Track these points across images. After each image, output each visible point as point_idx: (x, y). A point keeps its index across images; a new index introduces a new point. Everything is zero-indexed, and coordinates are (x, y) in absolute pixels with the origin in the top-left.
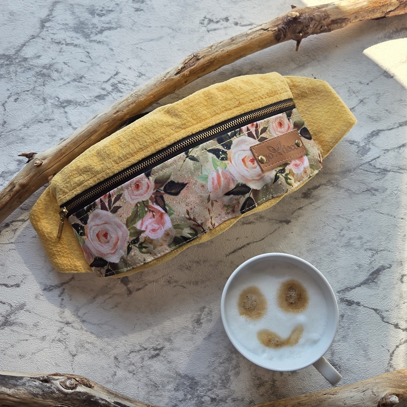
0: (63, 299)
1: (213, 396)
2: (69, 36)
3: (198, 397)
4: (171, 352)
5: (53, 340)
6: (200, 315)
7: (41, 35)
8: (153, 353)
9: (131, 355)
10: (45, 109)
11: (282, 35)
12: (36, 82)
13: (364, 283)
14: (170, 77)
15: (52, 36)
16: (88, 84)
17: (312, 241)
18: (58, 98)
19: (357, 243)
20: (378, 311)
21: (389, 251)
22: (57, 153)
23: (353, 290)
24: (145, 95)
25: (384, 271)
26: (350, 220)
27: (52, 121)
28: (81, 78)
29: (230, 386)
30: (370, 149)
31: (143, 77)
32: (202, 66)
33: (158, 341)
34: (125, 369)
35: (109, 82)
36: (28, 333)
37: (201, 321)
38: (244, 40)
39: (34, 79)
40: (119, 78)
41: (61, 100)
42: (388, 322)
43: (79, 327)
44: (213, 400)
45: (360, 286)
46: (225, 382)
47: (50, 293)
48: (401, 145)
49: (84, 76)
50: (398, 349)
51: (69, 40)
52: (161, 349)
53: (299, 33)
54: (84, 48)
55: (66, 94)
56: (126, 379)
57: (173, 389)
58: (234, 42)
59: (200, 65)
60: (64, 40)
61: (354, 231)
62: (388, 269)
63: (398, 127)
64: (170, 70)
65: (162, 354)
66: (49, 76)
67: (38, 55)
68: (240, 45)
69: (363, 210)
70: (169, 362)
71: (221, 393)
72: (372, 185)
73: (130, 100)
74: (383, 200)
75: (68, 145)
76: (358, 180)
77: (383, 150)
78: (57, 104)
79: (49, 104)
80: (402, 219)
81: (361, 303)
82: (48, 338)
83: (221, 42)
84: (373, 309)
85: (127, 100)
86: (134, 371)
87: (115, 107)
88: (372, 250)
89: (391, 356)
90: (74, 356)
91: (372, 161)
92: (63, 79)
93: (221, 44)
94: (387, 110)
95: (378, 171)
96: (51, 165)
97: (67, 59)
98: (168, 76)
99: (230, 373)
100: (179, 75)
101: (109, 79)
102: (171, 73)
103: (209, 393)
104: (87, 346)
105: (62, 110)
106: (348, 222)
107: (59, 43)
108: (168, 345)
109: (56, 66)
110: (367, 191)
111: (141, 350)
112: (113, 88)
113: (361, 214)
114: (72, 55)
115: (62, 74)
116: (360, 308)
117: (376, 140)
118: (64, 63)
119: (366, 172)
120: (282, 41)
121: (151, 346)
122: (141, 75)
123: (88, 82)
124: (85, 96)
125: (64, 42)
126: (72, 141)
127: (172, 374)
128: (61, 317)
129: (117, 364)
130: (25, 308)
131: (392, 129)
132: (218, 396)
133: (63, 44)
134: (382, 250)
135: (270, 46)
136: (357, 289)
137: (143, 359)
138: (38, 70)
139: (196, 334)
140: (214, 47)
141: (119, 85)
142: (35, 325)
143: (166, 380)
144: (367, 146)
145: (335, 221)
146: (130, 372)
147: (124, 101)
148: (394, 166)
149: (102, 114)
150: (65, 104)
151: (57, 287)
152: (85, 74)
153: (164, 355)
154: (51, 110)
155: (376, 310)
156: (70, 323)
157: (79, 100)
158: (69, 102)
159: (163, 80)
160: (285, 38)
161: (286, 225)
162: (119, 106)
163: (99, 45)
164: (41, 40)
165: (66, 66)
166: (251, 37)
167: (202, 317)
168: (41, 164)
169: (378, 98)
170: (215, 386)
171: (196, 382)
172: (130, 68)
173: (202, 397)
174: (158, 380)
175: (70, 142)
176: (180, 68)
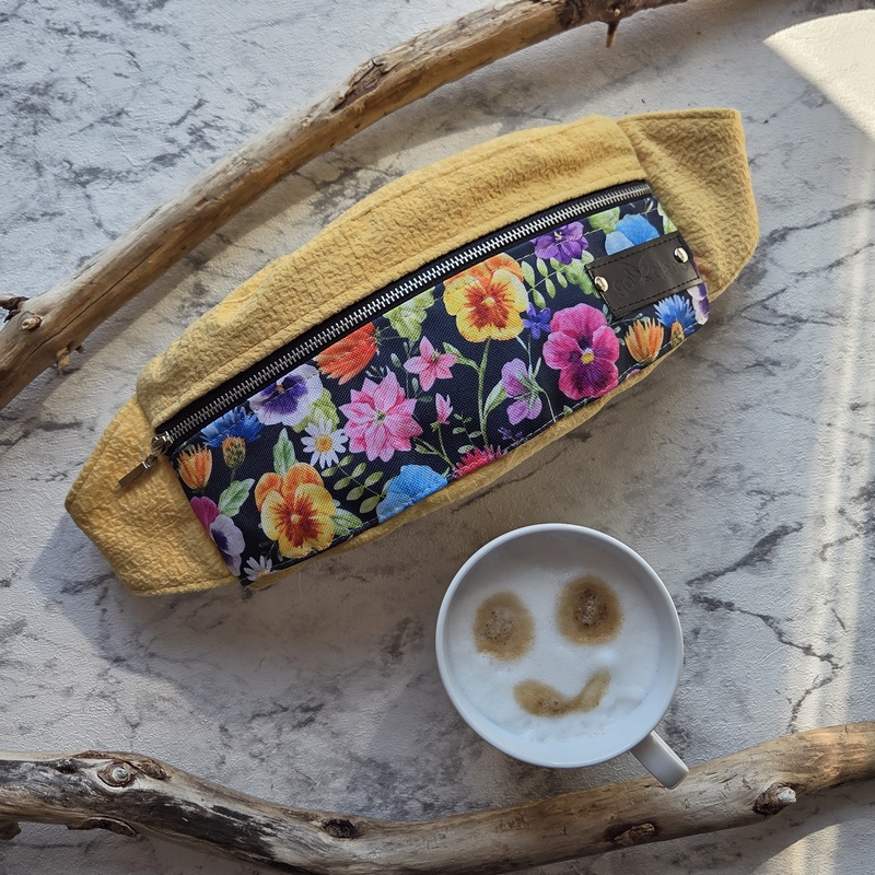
0: (104, 611)
1: (428, 800)
2: (87, 15)
3: (396, 802)
4: (339, 714)
5: (90, 695)
6: (398, 637)
7: (20, 12)
8: (302, 716)
9: (255, 724)
10: (41, 189)
11: (575, 14)
12: (16, 126)
13: (744, 563)
14: (320, 116)
15: (47, 14)
16: (136, 130)
17: (636, 477)
18: (68, 162)
19: (732, 479)
20: (771, 621)
21: (799, 495)
22: (72, 300)
23: (719, 579)
24: (266, 160)
25: (786, 537)
26: (718, 431)
27: (59, 218)
28: (119, 114)
29: (461, 779)
30: (765, 271)
31: (261, 111)
32: (392, 89)
33: (309, 693)
34: (244, 750)
35: (182, 124)
36: (36, 681)
37: (402, 649)
38: (488, 26)
39: (13, 118)
40: (206, 113)
41: (75, 167)
42: (791, 644)
43: (143, 668)
44: (427, 807)
45: (734, 570)
46: (452, 772)
47: (78, 598)
48: (833, 261)
49: (126, 109)
50: (808, 696)
51: (86, 26)
52: (317, 709)
53: (614, 7)
54: (123, 43)
55: (87, 153)
56: (246, 770)
57: (344, 788)
58: (466, 29)
59: (389, 86)
60: (77, 23)
61: (726, 454)
62: (795, 533)
63: (829, 221)
64: (321, 99)
65: (319, 717)
66: (46, 111)
67: (17, 60)
68: (479, 37)
69: (745, 408)
70: (336, 735)
71: (444, 793)
72: (768, 354)
73: (230, 173)
74: (790, 385)
75: (96, 281)
76: (737, 342)
77: (793, 273)
78: (66, 176)
79: (50, 178)
80: (829, 425)
81: (737, 605)
82: (77, 691)
83: (435, 31)
84: (761, 616)
85: (224, 171)
86: (261, 754)
87: (197, 189)
88: (761, 493)
89: (795, 711)
90: (135, 726)
91: (768, 299)
92: (77, 117)
93: (436, 35)
94: (806, 183)
95: (782, 320)
96: (62, 326)
97: (85, 70)
98: (316, 114)
99: (462, 754)
100: (340, 111)
101: (184, 118)
102: (323, 106)
103: (419, 794)
104: (161, 705)
105: (79, 191)
106: (713, 434)
107: (63, 31)
108: (330, 699)
109: (60, 88)
110: (755, 365)
111: (275, 712)
112: (193, 137)
113: (742, 415)
114: (95, 60)
115: (76, 106)
116: (734, 615)
117: (779, 252)
118: (79, 79)
119: (755, 325)
120: (574, 26)
121: (296, 703)
122: (255, 106)
123: (134, 125)
124: (131, 157)
125: (75, 29)
126: (104, 269)
127: (341, 758)
128: (103, 648)
129: (226, 741)
130: (26, 630)
131: (815, 225)
132: (437, 799)
133: (73, 34)
134: (783, 494)
135: (547, 38)
136: (730, 575)
137: (280, 730)
138: (19, 97)
139: (389, 676)
140: (419, 44)
141: (205, 130)
142: (50, 665)
143: (329, 770)
144: (760, 266)
145: (686, 434)
146: (254, 756)
147: (218, 174)
148: (817, 310)
149: (170, 205)
150: (86, 178)
151: (91, 584)
152: (128, 105)
153: (324, 721)
154: (54, 192)
155: (765, 618)
156: (124, 660)
157: (116, 168)
158: (94, 172)
159: (305, 125)
160: (582, 18)
161: (580, 444)
162: (207, 186)
163: (157, 35)
164: (21, 25)
165: (83, 86)
166: (503, 17)
167: (402, 642)
168: (38, 325)
169: (787, 154)
170: (432, 780)
171: (391, 774)
172: (230, 90)
173: (404, 802)
174: (313, 771)
175: (100, 273)
176: (342, 95)
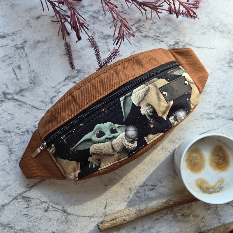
4: (161, 188)
8: (151, 187)
9: (139, 188)
12: (89, 21)
29: (192, 208)
31: (155, 24)
33: (154, 181)
34: (135, 195)
41: (104, 34)
44: (182, 215)
52: (155, 186)
55: (107, 31)
56: (135, 201)
65: (156, 188)
66: (97, 18)
67: (91, 4)
70: (160, 193)
78: (101, 36)
79: (97, 36)
86: (139, 196)
90: (106, 186)
92: (106, 21)
101: (135, 24)
104: (114, 181)
105: (104, 41)
108: (159, 184)
109: (102, 12)
111: (144, 186)
112: (137, 29)
115: (105, 18)
121: (150, 184)
129: (130, 192)
132: (185, 213)
137: (145, 190)
138: (91, 14)
141: (140, 28)
150: (107, 37)
154: (98, 40)
165: (108, 13)
173: (176, 213)
